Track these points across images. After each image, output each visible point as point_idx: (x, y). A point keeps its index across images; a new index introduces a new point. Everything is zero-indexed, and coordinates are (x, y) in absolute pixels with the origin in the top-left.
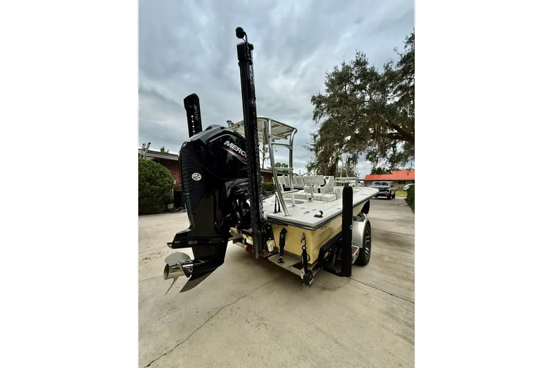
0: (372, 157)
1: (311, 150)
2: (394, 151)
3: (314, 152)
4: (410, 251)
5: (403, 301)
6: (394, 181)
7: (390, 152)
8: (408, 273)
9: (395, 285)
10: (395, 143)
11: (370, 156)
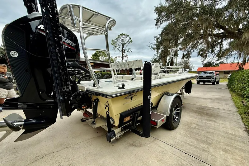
0: (202, 54)
1: (154, 49)
2: (221, 48)
3: (156, 50)
4: (216, 121)
5: (194, 159)
6: (220, 72)
7: (217, 49)
8: (207, 137)
9: (192, 146)
10: (222, 41)
11: (201, 53)
